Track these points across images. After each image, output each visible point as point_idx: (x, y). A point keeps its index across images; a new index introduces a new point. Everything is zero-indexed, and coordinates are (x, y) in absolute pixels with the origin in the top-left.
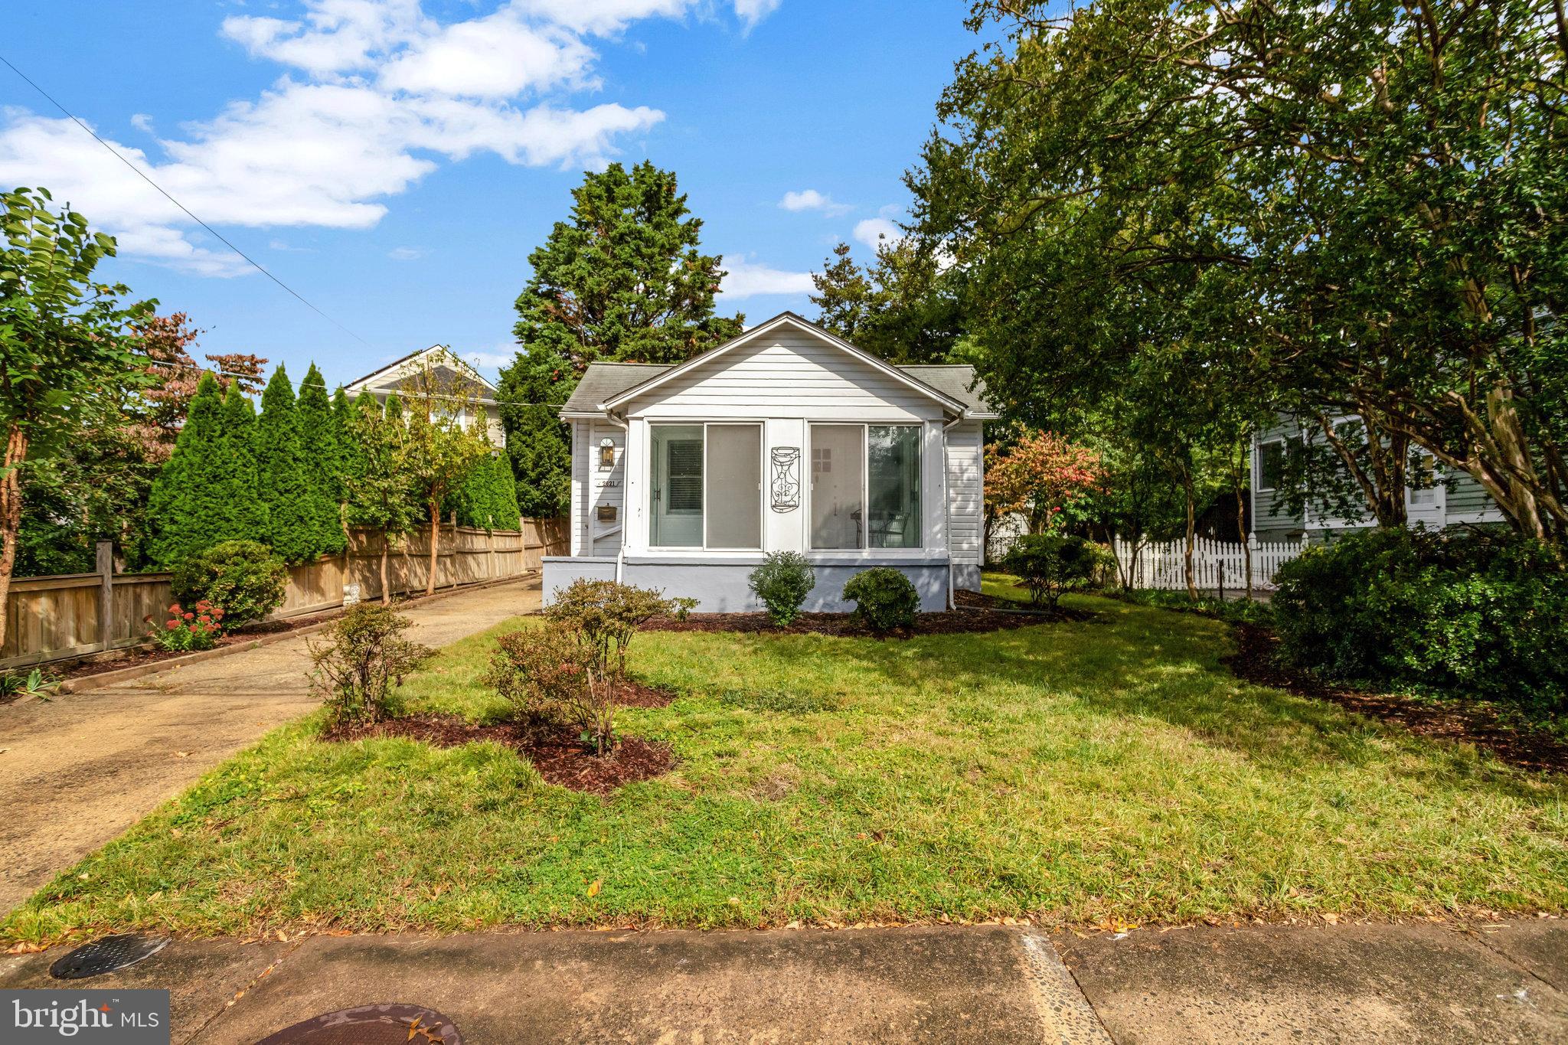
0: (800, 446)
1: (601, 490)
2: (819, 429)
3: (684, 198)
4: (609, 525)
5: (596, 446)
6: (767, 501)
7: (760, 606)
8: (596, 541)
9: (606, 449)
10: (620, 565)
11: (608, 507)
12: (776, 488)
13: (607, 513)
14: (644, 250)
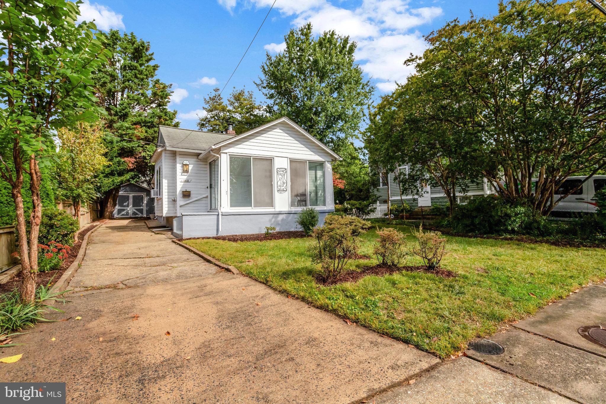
0: (286, 168)
1: (182, 183)
2: (292, 161)
3: (152, 54)
4: (187, 199)
5: (180, 164)
6: (275, 189)
7: (300, 228)
8: (181, 206)
9: (184, 165)
10: (220, 216)
11: (186, 191)
12: (279, 184)
13: (187, 194)
14: (138, 76)
